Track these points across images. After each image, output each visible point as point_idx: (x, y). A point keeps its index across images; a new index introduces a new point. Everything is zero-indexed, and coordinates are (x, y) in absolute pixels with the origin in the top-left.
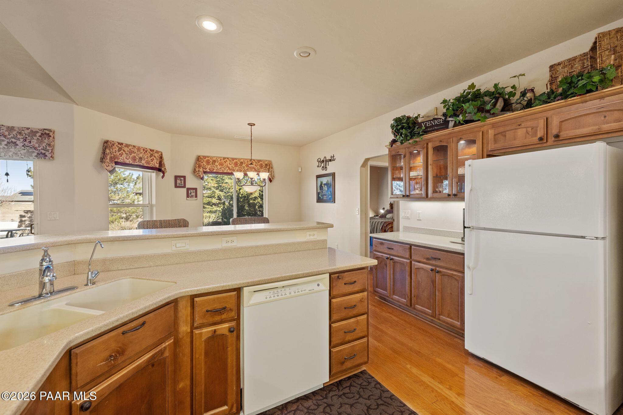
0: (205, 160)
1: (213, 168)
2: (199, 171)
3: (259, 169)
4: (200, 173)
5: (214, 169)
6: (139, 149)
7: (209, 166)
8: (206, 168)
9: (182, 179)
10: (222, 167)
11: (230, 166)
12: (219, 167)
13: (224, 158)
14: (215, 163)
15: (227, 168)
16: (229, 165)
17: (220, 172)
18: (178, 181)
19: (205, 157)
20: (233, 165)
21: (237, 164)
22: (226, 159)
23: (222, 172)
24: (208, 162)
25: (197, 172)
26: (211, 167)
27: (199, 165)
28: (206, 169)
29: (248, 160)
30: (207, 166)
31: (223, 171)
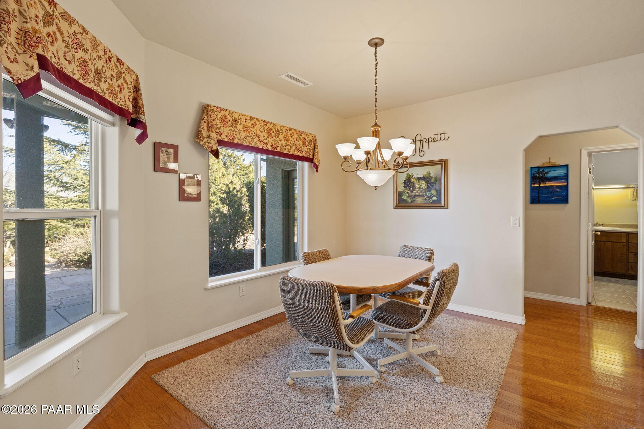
0: (220, 115)
1: (233, 134)
2: (209, 137)
3: (301, 146)
4: (213, 142)
5: (235, 138)
6: (95, 43)
7: (227, 130)
8: (222, 132)
9: (171, 151)
10: (248, 134)
11: (261, 135)
12: (243, 134)
13: (252, 118)
14: (237, 125)
15: (257, 139)
16: (259, 133)
17: (245, 144)
18: (161, 155)
19: (220, 109)
20: (264, 133)
21: (271, 134)
22: (255, 120)
23: (248, 144)
24: (224, 120)
25: (206, 140)
26: (229, 132)
27: (208, 124)
28: (221, 134)
29: (287, 128)
30: (222, 128)
31: (250, 143)
